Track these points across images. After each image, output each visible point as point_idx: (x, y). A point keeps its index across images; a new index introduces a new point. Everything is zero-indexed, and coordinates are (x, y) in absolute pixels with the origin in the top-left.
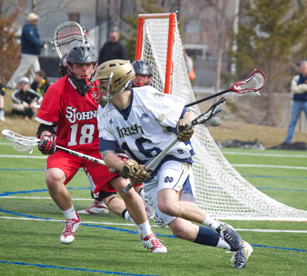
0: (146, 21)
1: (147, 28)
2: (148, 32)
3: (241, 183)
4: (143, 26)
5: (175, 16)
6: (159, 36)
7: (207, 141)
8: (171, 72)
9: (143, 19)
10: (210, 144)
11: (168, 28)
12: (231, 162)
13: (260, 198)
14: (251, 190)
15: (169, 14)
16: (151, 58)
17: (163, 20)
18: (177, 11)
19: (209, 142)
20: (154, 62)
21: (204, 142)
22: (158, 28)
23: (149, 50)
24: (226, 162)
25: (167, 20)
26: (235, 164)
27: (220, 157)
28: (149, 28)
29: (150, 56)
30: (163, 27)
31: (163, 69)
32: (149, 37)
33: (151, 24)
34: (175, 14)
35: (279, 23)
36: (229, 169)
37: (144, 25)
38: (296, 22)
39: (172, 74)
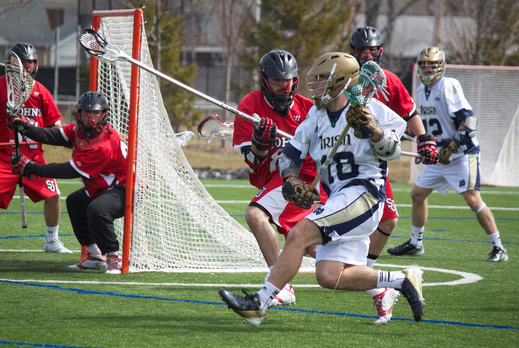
0: (104, 19)
1: (105, 28)
4: (99, 26)
5: (141, 13)
6: (120, 39)
7: (185, 172)
8: (138, 85)
9: (99, 17)
10: (188, 175)
11: (132, 28)
12: (216, 197)
14: (242, 233)
15: (133, 10)
18: (144, 7)
19: (187, 172)
20: (116, 71)
21: (181, 173)
22: (119, 28)
24: (210, 198)
25: (132, 18)
26: (241, 200)
27: (202, 192)
28: (108, 28)
30: (125, 26)
31: (127, 82)
33: (110, 23)
34: (141, 11)
35: (305, 17)
36: (214, 207)
37: (101, 25)
38: (327, 16)
39: (139, 88)
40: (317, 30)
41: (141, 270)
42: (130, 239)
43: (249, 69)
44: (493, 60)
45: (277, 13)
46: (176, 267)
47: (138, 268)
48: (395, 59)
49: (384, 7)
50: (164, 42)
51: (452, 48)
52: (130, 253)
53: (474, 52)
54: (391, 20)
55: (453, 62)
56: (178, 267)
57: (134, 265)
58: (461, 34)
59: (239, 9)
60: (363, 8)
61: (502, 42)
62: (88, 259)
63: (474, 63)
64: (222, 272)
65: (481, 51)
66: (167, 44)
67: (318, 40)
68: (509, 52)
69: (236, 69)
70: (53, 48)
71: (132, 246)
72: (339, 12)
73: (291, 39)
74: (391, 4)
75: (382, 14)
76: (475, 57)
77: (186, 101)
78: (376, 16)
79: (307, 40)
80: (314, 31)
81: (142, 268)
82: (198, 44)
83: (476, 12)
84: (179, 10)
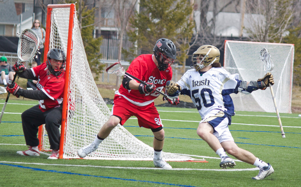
0: (54, 9)
2: (55, 18)
3: (123, 132)
4: (51, 13)
5: (74, 6)
6: (63, 21)
8: (71, 48)
9: (51, 8)
13: (137, 143)
14: (131, 137)
15: (70, 4)
16: (58, 41)
17: (66, 9)
18: (76, 2)
20: (61, 40)
22: (62, 15)
23: (56, 31)
25: (69, 8)
27: (108, 112)
28: (56, 15)
29: (57, 36)
30: (66, 14)
32: (56, 21)
33: (57, 12)
34: (75, 5)
39: (72, 50)
40: (173, 19)
41: (71, 157)
42: (64, 139)
43: (133, 41)
44: (275, 39)
45: (150, 8)
46: (91, 156)
47: (69, 156)
48: (218, 37)
49: (211, 7)
50: (84, 24)
51: (251, 32)
52: (64, 147)
53: (264, 34)
54: (215, 14)
55: (252, 40)
56: (92, 156)
57: (66, 154)
58: (257, 24)
59: (127, 6)
60: (199, 6)
61: (280, 29)
62: (30, 150)
63: (264, 41)
64: (118, 159)
65: (268, 34)
66: (85, 25)
67: (173, 25)
68: (284, 35)
69: (125, 41)
70: (18, 25)
71: (65, 143)
72: (186, 9)
73: (158, 24)
74: (215, 5)
75: (210, 11)
76: (264, 37)
77: (95, 59)
78: (207, 12)
79: (167, 25)
80: (171, 20)
81: (71, 156)
82: (103, 26)
83: (265, 12)
84: (93, 6)
